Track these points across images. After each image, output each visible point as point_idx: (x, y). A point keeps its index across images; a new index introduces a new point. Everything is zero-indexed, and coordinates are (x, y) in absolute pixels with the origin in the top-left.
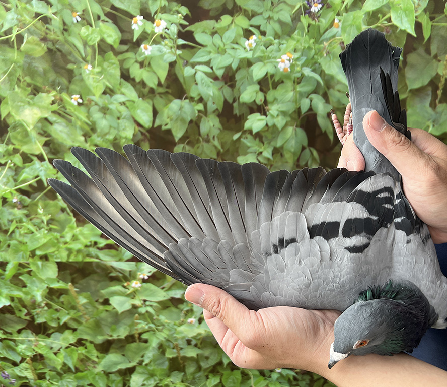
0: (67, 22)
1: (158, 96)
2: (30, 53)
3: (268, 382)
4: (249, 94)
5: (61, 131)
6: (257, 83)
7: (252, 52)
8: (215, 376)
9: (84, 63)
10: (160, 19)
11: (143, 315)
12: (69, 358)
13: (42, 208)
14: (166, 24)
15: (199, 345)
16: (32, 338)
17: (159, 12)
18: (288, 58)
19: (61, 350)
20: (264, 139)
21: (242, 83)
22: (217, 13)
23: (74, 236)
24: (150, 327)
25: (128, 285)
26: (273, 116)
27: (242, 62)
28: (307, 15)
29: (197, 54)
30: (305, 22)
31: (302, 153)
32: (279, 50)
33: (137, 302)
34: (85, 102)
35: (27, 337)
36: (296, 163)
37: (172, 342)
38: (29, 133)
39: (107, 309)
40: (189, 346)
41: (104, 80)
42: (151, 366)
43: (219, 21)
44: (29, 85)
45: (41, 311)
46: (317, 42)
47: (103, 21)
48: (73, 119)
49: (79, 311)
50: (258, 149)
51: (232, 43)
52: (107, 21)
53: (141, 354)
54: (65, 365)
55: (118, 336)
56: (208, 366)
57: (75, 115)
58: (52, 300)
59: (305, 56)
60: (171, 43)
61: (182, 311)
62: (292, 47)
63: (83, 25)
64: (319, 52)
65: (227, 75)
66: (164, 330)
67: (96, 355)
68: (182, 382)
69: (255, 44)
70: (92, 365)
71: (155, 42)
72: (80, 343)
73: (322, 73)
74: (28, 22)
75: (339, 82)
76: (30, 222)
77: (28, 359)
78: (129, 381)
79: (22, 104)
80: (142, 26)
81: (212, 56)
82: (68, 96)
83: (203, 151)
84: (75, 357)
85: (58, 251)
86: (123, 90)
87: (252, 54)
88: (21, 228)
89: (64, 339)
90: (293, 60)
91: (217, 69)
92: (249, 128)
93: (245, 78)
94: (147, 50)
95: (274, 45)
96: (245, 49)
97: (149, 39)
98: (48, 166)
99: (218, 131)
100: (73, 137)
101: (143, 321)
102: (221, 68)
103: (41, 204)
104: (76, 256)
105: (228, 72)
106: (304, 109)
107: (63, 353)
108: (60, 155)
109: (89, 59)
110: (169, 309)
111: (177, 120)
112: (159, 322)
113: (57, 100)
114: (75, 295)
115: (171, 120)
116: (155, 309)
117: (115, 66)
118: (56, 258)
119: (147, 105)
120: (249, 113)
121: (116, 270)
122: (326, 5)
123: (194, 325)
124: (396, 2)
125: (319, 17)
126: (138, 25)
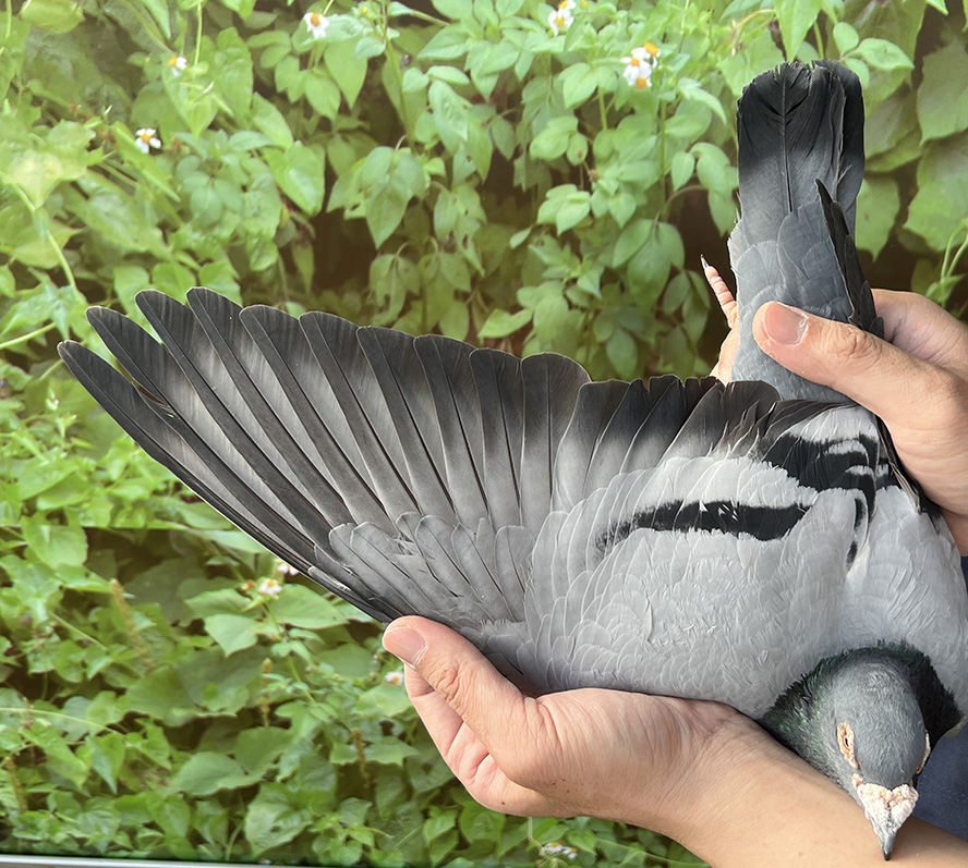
1: (338, 138)
2: (43, 24)
3: (567, 829)
4: (552, 139)
5: (107, 214)
6: (572, 112)
7: (563, 38)
8: (443, 811)
9: (170, 51)
11: (284, 659)
12: (104, 760)
13: (57, 398)
15: (410, 736)
16: (19, 706)
18: (648, 56)
19: (87, 739)
20: (582, 247)
21: (538, 112)
23: (127, 467)
24: (297, 691)
25: (251, 587)
26: (605, 194)
27: (539, 61)
29: (432, 42)
31: (671, 285)
32: (628, 36)
33: (271, 629)
34: (168, 147)
35: (9, 706)
36: (656, 308)
37: (346, 728)
38: (33, 215)
39: (199, 645)
40: (388, 738)
41: (214, 96)
42: (295, 784)
44: (36, 101)
45: (43, 645)
46: (715, 19)
48: (138, 186)
49: (131, 648)
50: (567, 270)
51: (519, 15)
53: (274, 754)
54: (93, 775)
55: (221, 710)
56: (429, 788)
57: (143, 177)
58: (70, 619)
59: (686, 52)
60: (373, 9)
61: (374, 653)
62: (658, 31)
64: (718, 45)
65: (504, 91)
66: (329, 699)
67: (167, 754)
68: (367, 824)
69: (572, 19)
70: (156, 778)
71: (339, 8)
72: (130, 723)
73: (725, 95)
76: (26, 431)
77: (7, 758)
78: (241, 818)
79: (19, 146)
81: (471, 44)
82: (127, 130)
83: (438, 273)
84: (120, 758)
85: (89, 501)
86: (258, 121)
87: (563, 44)
88: (4, 444)
89: (94, 714)
90: (658, 59)
91: (480, 77)
92: (550, 221)
93: (544, 99)
94: (319, 25)
95: (615, 22)
96: (547, 30)
98: (74, 297)
99: (477, 226)
100: (136, 228)
101: (282, 674)
102: (488, 75)
103: (54, 389)
104: (130, 516)
105: (505, 85)
106: (680, 179)
107: (90, 748)
108: (102, 272)
109: (180, 41)
110: (344, 647)
111: (380, 196)
112: (319, 679)
113: (102, 140)
114: (124, 608)
115: (367, 196)
116: (311, 647)
117: (240, 61)
118: (84, 519)
119: (313, 158)
120: (550, 185)
121: (223, 551)
123: (400, 688)
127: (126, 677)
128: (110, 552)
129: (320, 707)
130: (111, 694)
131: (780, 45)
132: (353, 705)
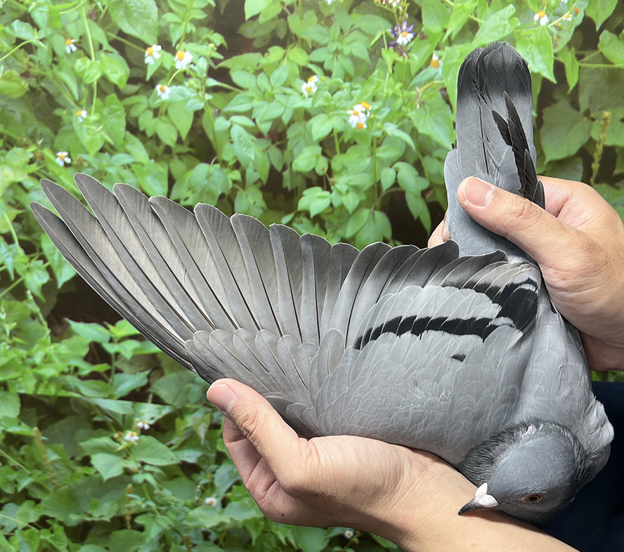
0: (58, 52)
1: (176, 158)
2: (5, 93)
4: (306, 159)
6: (318, 143)
7: (311, 99)
9: (77, 108)
10: (185, 50)
11: (140, 485)
12: (26, 546)
13: (5, 312)
14: (192, 57)
15: (221, 542)
17: (184, 41)
18: (364, 110)
19: (16, 531)
20: (326, 225)
21: (297, 143)
22: (264, 44)
23: (46, 356)
24: (148, 506)
25: (120, 436)
26: (340, 193)
27: (297, 113)
28: (391, 49)
29: (232, 102)
30: (389, 59)
32: (351, 98)
33: (132, 465)
34: (75, 162)
37: (180, 533)
39: (87, 473)
40: (207, 542)
41: (103, 133)
43: (266, 54)
46: (405, 87)
47: (107, 52)
49: (45, 473)
51: (284, 85)
52: (111, 52)
53: (134, 548)
55: (101, 517)
57: (60, 180)
58: (8, 451)
59: (389, 107)
60: (197, 83)
61: (197, 484)
62: (370, 94)
63: (79, 57)
64: (408, 102)
65: (276, 131)
66: (169, 513)
67: (65, 545)
69: (316, 88)
71: (176, 82)
72: (43, 523)
73: (414, 133)
74: (5, 50)
75: (439, 146)
80: (159, 59)
81: (256, 103)
82: (51, 152)
84: (36, 545)
85: (22, 377)
86: (128, 147)
87: (311, 102)
89: (22, 515)
90: (370, 111)
91: (262, 122)
92: (306, 209)
93: (300, 135)
94: (165, 92)
95: (343, 89)
96: (301, 94)
97: (168, 77)
98: (17, 250)
99: (260, 212)
101: (138, 494)
102: (266, 121)
103: (4, 307)
104: (47, 387)
105: (277, 127)
106: (387, 183)
107: (18, 538)
108: (34, 236)
109: (84, 102)
110: (178, 479)
111: (202, 192)
112: (162, 499)
113: (37, 158)
114: (41, 446)
115: (194, 192)
116: (157, 478)
117: (118, 113)
118: (20, 388)
119: (162, 169)
120: (305, 187)
121: (103, 412)
122: (420, 35)
123: (214, 509)
124: (524, 32)
125: (409, 51)
126: (154, 58)
127: (42, 492)
128: (34, 410)
129: (163, 519)
130: (32, 503)
131: (448, 102)
132: (184, 519)
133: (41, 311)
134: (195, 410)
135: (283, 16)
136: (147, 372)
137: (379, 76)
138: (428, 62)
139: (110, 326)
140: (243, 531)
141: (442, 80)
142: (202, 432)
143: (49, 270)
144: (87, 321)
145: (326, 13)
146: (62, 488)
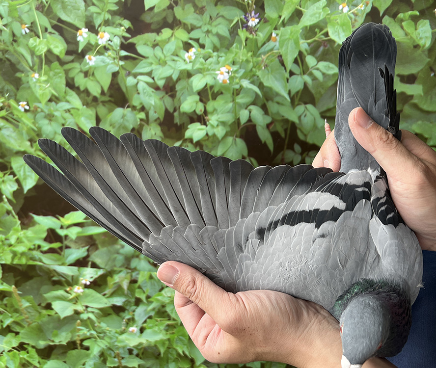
0: (17, 33)
1: (101, 105)
4: (189, 104)
5: (8, 136)
6: (197, 93)
7: (191, 64)
9: (32, 72)
10: (104, 32)
11: (86, 321)
12: (11, 362)
14: (109, 36)
15: (141, 355)
17: (104, 25)
18: (227, 71)
19: (4, 353)
20: (204, 148)
21: (183, 94)
22: (158, 27)
23: (18, 239)
24: (91, 334)
25: (71, 289)
26: (212, 126)
27: (182, 73)
28: (244, 29)
29: (138, 66)
30: (243, 36)
32: (218, 63)
33: (80, 308)
34: (32, 109)
37: (113, 351)
39: (49, 314)
40: (131, 356)
41: (50, 89)
43: (160, 34)
46: (255, 55)
47: (50, 33)
48: (20, 124)
49: (21, 315)
51: (173, 55)
52: (54, 33)
53: (83, 361)
55: (60, 342)
57: (22, 121)
59: (244, 68)
60: (114, 54)
61: (123, 319)
62: (231, 60)
63: (31, 37)
64: (256, 65)
65: (168, 85)
66: (105, 338)
67: (37, 361)
69: (194, 56)
71: (99, 53)
72: (22, 347)
73: (261, 86)
75: (278, 94)
80: (87, 38)
81: (154, 67)
82: (15, 102)
84: (18, 362)
85: (2, 253)
86: (68, 98)
87: (191, 66)
89: (7, 343)
90: (231, 72)
91: (158, 79)
92: (190, 137)
93: (185, 88)
94: (92, 60)
95: (212, 57)
96: (185, 61)
97: (94, 50)
100: (19, 141)
101: (85, 327)
102: (161, 79)
104: (20, 259)
105: (169, 83)
106: (244, 119)
107: (5, 357)
108: (6, 159)
109: (36, 67)
110: (110, 316)
111: (119, 127)
112: (101, 329)
113: (5, 106)
114: (18, 298)
115: (114, 127)
116: (97, 316)
117: (60, 75)
118: (3, 260)
119: (91, 112)
120: (189, 123)
121: (59, 274)
122: (263, 20)
123: (135, 334)
124: (332, 17)
125: (256, 31)
126: (83, 37)
127: (19, 327)
128: (12, 274)
129: (102, 342)
130: (14, 334)
131: (283, 64)
132: (116, 341)
133: (13, 209)
134: (120, 272)
135: (171, 7)
136: (87, 248)
137: (236, 48)
138: (269, 38)
139: (60, 218)
140: (155, 348)
141: (279, 50)
142: (125, 285)
143: (18, 181)
144: (45, 215)
145: (200, 6)
146: (34, 324)
